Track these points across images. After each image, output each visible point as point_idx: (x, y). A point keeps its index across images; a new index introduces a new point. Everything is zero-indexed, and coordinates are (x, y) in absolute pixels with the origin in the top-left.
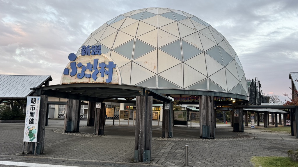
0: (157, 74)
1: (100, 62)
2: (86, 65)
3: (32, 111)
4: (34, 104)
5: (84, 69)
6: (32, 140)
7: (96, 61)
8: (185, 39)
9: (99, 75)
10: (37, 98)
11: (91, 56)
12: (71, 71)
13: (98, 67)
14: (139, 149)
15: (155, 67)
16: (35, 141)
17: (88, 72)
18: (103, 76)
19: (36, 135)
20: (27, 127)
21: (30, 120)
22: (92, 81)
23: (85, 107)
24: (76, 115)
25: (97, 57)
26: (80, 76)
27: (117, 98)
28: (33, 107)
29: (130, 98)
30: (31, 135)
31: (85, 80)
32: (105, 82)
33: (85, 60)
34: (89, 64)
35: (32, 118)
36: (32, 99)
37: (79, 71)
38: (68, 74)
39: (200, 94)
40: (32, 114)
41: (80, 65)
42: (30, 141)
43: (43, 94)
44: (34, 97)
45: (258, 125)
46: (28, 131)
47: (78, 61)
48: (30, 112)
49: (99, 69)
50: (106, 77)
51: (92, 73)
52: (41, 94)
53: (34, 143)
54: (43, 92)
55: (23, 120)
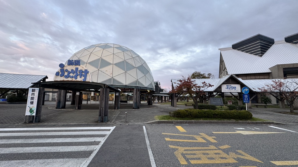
0: (112, 77)
1: (79, 69)
2: (70, 71)
3: (32, 96)
4: (34, 93)
5: (69, 73)
6: (32, 114)
7: (77, 69)
8: (127, 61)
9: (79, 77)
10: (36, 89)
11: (74, 65)
12: (60, 73)
13: (78, 72)
14: (101, 116)
15: (111, 73)
16: (34, 114)
17: (71, 75)
18: (81, 77)
19: (35, 111)
20: (29, 106)
21: (30, 102)
22: (74, 79)
23: (70, 94)
24: (63, 99)
25: (77, 66)
26: (67, 77)
27: (89, 89)
28: (33, 94)
29: (97, 89)
30: (31, 111)
31: (70, 79)
32: (82, 80)
33: (70, 68)
34: (72, 70)
35: (32, 101)
36: (33, 89)
37: (66, 74)
38: (59, 75)
39: (134, 88)
40: (32, 98)
41: (67, 71)
42: (31, 115)
43: (41, 87)
44: (34, 88)
45: (159, 102)
46: (29, 109)
47: (65, 68)
48: (31, 97)
49: (78, 73)
50: (83, 78)
51: (74, 75)
52: (39, 86)
53: (34, 116)
54: (41, 85)
55: (25, 102)
